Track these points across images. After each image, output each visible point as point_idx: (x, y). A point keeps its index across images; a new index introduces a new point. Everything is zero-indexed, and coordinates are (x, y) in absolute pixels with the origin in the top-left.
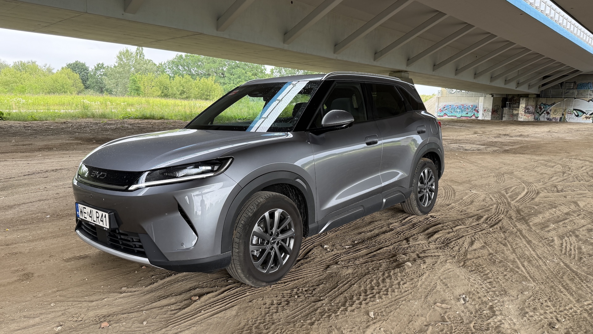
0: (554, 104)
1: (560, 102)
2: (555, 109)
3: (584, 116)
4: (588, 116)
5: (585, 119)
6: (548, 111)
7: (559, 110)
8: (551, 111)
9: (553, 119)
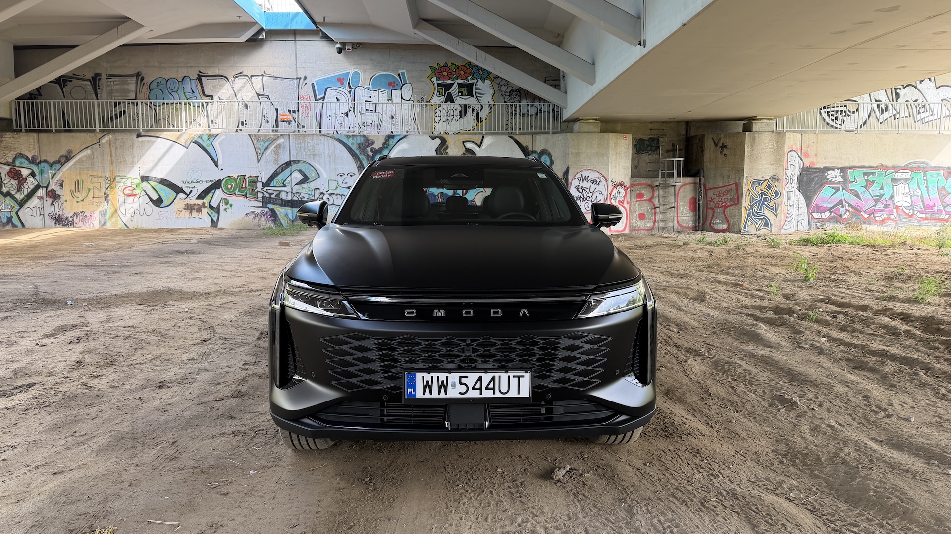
0: (68, 158)
1: (88, 151)
2: (75, 178)
3: (181, 201)
4: (193, 200)
5: (186, 213)
6: (53, 187)
7: (92, 183)
8: (61, 185)
9: (76, 220)
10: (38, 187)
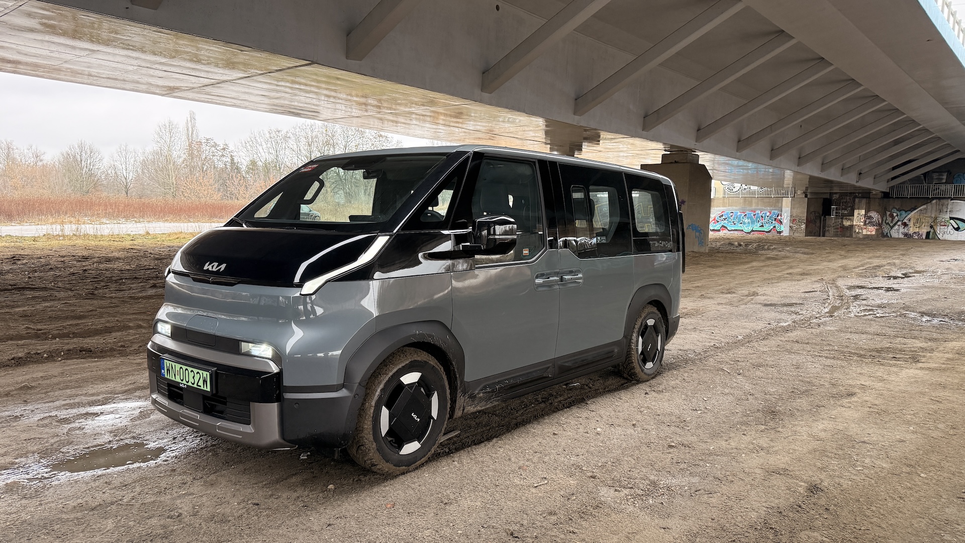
0: (914, 209)
1: (925, 206)
2: (917, 217)
6: (906, 221)
7: (925, 219)
8: (910, 220)
9: (914, 236)
10: (898, 221)
